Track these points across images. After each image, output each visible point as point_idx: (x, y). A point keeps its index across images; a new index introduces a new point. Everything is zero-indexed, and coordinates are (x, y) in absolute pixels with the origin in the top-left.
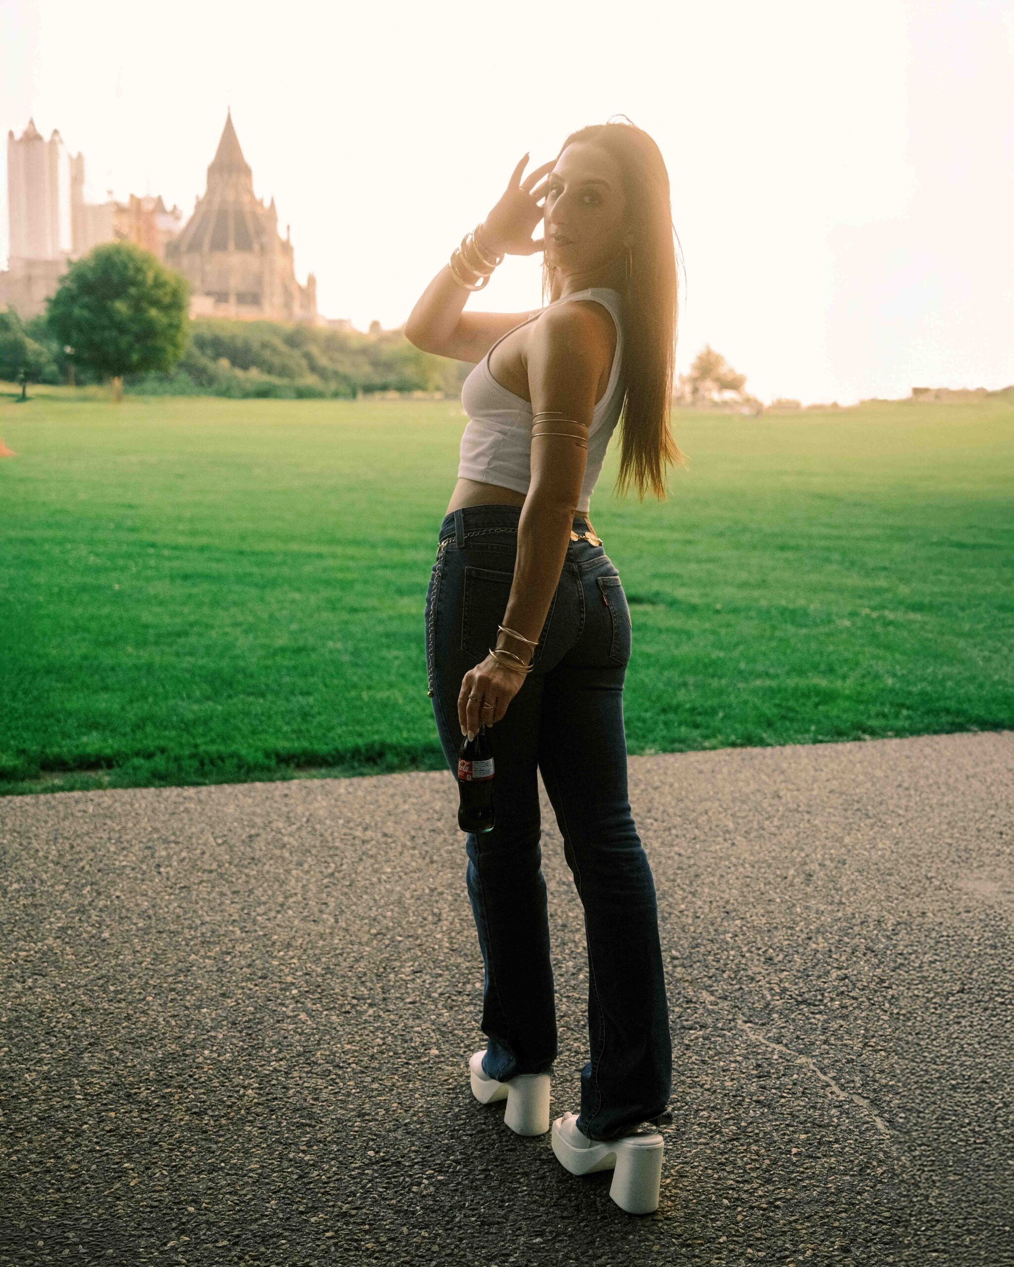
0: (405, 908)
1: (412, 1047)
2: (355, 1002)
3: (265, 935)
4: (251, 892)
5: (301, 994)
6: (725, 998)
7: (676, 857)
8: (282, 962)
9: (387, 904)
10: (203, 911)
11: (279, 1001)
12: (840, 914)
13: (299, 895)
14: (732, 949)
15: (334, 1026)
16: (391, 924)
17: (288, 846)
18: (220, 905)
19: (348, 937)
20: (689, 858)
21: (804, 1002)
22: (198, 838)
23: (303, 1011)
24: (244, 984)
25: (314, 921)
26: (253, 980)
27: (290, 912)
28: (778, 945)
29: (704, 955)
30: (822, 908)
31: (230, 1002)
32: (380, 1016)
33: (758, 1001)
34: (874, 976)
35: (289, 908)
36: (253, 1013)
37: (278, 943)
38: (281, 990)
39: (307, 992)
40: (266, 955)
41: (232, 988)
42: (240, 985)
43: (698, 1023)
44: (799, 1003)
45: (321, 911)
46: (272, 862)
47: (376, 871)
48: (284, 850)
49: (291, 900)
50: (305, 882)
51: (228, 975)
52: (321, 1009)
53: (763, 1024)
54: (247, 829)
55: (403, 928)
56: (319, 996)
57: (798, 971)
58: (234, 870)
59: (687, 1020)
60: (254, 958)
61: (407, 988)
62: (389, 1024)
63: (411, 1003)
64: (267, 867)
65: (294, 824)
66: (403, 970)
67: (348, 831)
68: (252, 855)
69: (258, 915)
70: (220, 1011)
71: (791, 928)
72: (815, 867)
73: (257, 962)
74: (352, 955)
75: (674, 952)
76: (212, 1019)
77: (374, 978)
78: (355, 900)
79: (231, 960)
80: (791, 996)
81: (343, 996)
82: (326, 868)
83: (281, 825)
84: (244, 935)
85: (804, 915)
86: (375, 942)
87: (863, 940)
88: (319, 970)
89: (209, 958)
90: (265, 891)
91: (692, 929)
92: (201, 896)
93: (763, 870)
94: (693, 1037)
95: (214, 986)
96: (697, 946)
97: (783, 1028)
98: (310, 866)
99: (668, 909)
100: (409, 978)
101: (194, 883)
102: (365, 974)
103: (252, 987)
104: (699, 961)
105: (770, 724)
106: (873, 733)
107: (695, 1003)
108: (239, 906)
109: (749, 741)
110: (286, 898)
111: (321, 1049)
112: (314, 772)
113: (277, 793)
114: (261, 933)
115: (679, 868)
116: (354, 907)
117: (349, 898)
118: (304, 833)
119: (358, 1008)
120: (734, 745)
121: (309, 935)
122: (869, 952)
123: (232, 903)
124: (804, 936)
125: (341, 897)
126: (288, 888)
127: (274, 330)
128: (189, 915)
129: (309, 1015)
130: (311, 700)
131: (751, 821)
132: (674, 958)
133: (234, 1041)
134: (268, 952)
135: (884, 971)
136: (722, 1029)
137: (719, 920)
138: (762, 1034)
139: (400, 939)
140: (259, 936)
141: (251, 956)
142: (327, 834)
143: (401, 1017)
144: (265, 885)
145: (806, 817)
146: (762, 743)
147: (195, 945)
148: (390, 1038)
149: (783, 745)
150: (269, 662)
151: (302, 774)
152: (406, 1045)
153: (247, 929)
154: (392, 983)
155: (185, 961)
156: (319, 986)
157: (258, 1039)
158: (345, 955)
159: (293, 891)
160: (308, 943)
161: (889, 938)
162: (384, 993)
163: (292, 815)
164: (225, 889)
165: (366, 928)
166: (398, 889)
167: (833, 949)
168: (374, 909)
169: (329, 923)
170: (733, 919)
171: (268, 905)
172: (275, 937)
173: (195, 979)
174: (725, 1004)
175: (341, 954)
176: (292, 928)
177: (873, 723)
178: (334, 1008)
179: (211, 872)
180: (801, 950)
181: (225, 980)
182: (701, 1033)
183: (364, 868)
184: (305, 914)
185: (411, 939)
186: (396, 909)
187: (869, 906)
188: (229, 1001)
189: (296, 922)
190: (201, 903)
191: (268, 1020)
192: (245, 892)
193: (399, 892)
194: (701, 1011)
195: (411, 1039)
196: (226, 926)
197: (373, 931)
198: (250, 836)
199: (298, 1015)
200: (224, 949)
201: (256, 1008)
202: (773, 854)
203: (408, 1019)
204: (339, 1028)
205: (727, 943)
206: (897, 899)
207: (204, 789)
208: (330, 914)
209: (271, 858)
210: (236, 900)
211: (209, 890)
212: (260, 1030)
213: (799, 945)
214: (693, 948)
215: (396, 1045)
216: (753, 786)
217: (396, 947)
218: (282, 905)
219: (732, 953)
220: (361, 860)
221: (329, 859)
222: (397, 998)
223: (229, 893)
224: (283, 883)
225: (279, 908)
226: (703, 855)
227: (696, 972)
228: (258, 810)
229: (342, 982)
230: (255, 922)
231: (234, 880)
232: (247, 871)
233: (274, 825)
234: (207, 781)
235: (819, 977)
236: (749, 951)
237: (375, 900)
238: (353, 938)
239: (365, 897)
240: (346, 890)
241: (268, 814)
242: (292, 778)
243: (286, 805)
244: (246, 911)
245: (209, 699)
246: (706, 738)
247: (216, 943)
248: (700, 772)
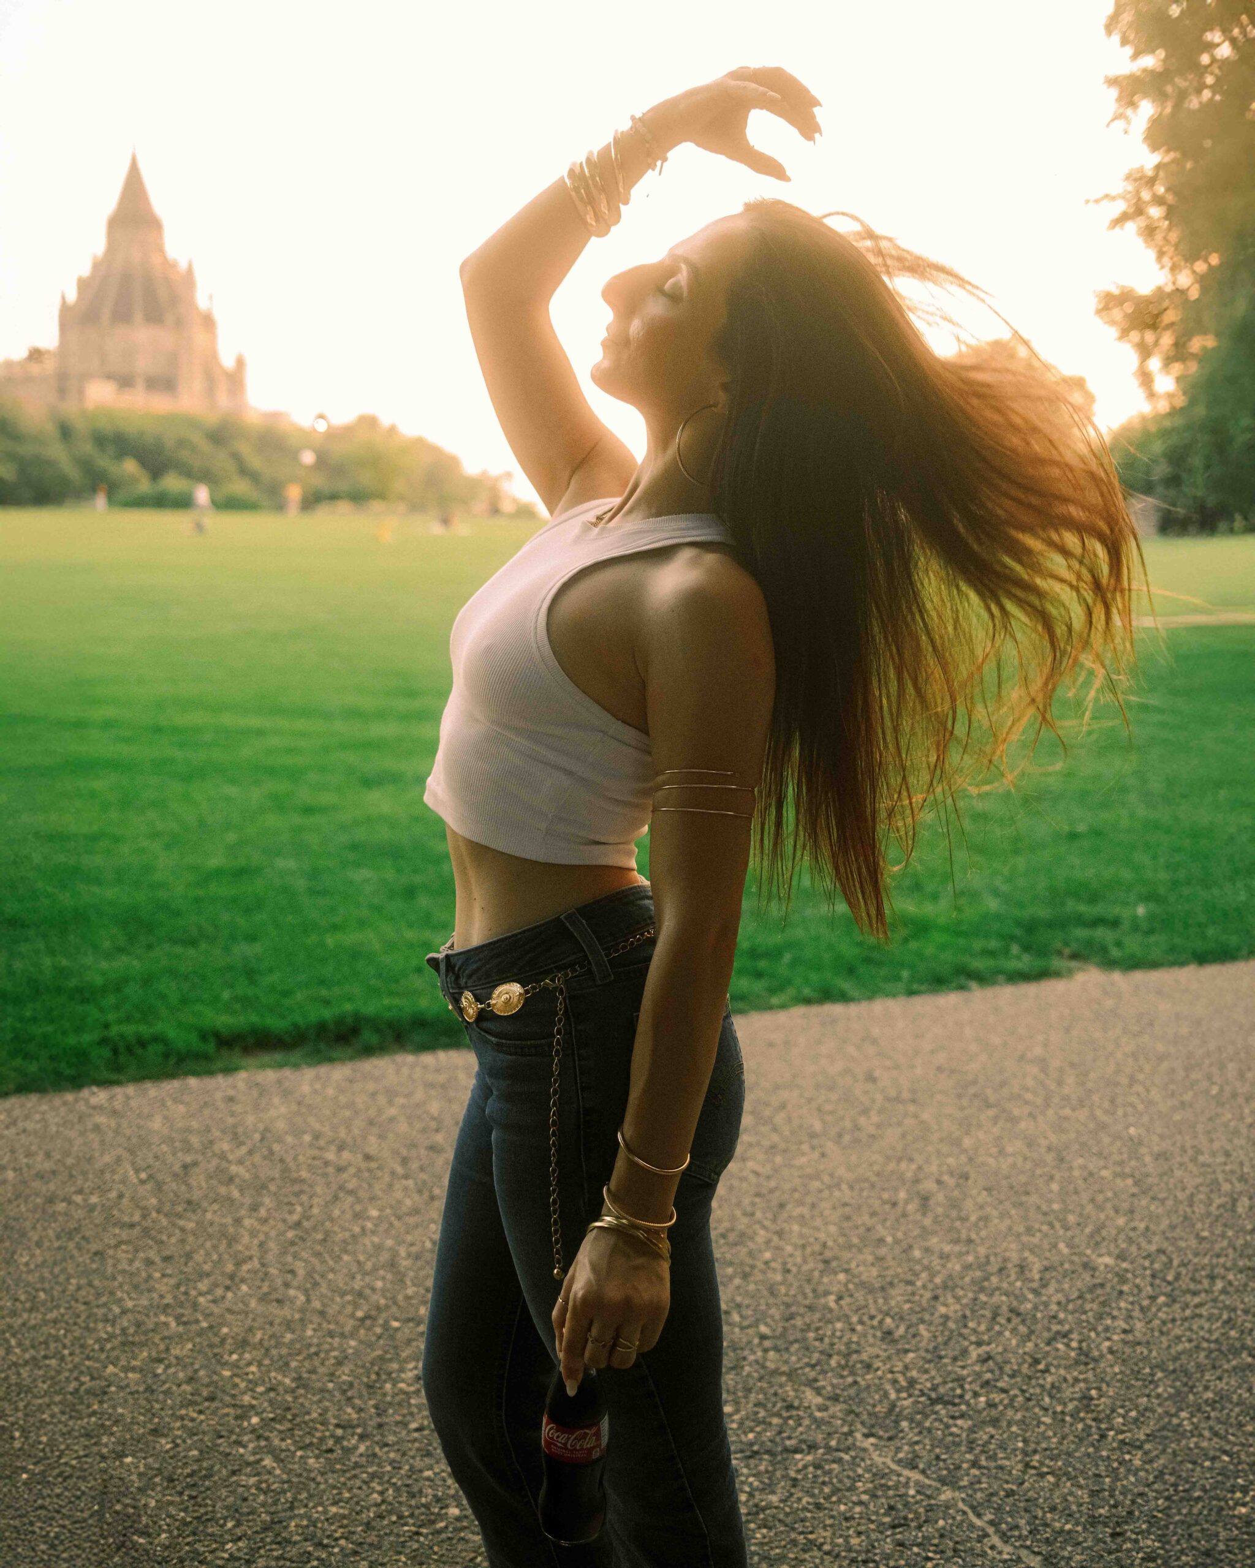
0: (399, 1272)
1: (424, 1505)
2: (339, 1432)
3: (211, 1327)
4: (189, 1256)
5: (266, 1423)
6: (835, 1399)
7: (753, 1179)
8: (236, 1371)
9: (375, 1269)
10: (123, 1291)
11: (234, 1437)
12: (970, 1259)
13: (256, 1260)
14: (839, 1320)
15: (312, 1475)
16: (382, 1302)
17: (237, 1181)
18: (146, 1281)
19: (325, 1325)
20: (769, 1178)
21: (939, 1400)
22: (113, 1172)
23: (268, 1452)
24: (183, 1412)
25: (278, 1301)
26: (195, 1403)
27: (244, 1288)
28: (897, 1310)
29: (802, 1330)
30: (947, 1248)
31: (165, 1444)
32: (375, 1455)
33: (880, 1401)
34: (1025, 1353)
35: (243, 1281)
36: (198, 1461)
37: (230, 1341)
38: (237, 1418)
39: (273, 1419)
40: (213, 1361)
41: (167, 1419)
42: (178, 1413)
43: (804, 1441)
44: (933, 1402)
45: (287, 1285)
46: (215, 1207)
47: (357, 1216)
48: (232, 1187)
49: (245, 1268)
50: (262, 1237)
51: (161, 1397)
52: (292, 1448)
53: (890, 1439)
54: (180, 1154)
55: (399, 1307)
56: (289, 1425)
57: (927, 1351)
58: (164, 1222)
59: (789, 1438)
60: (197, 1366)
61: (410, 1405)
62: (389, 1468)
63: (417, 1430)
64: (209, 1216)
65: (242, 1143)
66: (403, 1375)
67: (316, 1152)
68: (187, 1195)
69: (201, 1294)
70: (150, 1460)
71: (910, 1283)
72: (929, 1185)
73: (202, 1373)
74: (334, 1354)
75: (763, 1329)
76: (140, 1475)
77: (365, 1392)
78: (331, 1263)
79: (165, 1370)
80: (921, 1391)
81: (322, 1424)
82: (290, 1212)
83: (226, 1147)
84: (181, 1329)
85: (925, 1262)
86: (362, 1332)
87: (1004, 1298)
88: (287, 1381)
89: (133, 1369)
90: (208, 1254)
91: (783, 1290)
92: (120, 1267)
93: (865, 1194)
94: (800, 1465)
95: (142, 1418)
96: (792, 1317)
97: (917, 1443)
98: (268, 1210)
99: (749, 1261)
100: (412, 1389)
101: (110, 1247)
102: (351, 1385)
103: (195, 1415)
104: (796, 1341)
105: (851, 971)
106: (983, 979)
107: (798, 1408)
108: (172, 1281)
109: (827, 995)
110: (238, 1264)
111: (295, 1516)
112: (266, 1058)
113: (219, 1095)
114: (205, 1324)
115: (758, 1195)
116: (331, 1276)
117: (323, 1262)
118: (257, 1158)
119: (345, 1443)
120: (808, 1001)
121: (271, 1324)
122: (1013, 1316)
123: (164, 1276)
124: (928, 1295)
125: (312, 1259)
126: (240, 1248)
128: (104, 1299)
129: (277, 1459)
130: (257, 948)
131: (842, 1118)
132: (763, 1337)
133: (173, 1510)
134: (215, 1355)
135: (1036, 1345)
136: (838, 1450)
137: (816, 1274)
138: (891, 1454)
139: (396, 1324)
140: (202, 1329)
141: (192, 1364)
142: (289, 1159)
143: (404, 1454)
144: (208, 1244)
145: (912, 1108)
146: (844, 998)
147: (113, 1349)
148: (391, 1492)
149: (870, 998)
150: (201, 892)
151: (250, 1061)
152: (413, 1502)
153: (185, 1319)
154: (389, 1399)
155: (100, 1378)
156: (289, 1409)
157: (206, 1505)
158: (322, 1355)
159: (247, 1253)
160: (271, 1337)
161: (1035, 1292)
162: (379, 1415)
163: (240, 1130)
164: (152, 1254)
165: (349, 1309)
166: (389, 1243)
167: (968, 1313)
168: (359, 1277)
169: (298, 1303)
170: (836, 1273)
171: (212, 1278)
172: (225, 1330)
173: (114, 1408)
174: (837, 1409)
175: (317, 1354)
176: (247, 1313)
177: (979, 964)
178: (311, 1444)
179: (132, 1226)
180: (927, 1317)
181: (157, 1406)
182: (810, 1458)
183: (343, 1212)
184: (265, 1289)
185: (411, 1324)
186: (389, 1276)
187: (1005, 1244)
188: (163, 1441)
189: (253, 1303)
190: (120, 1279)
191: (219, 1471)
192: (181, 1256)
193: (390, 1249)
194: (806, 1422)
195: (421, 1491)
196: (156, 1315)
197: (360, 1314)
198: (185, 1167)
199: (261, 1460)
200: (154, 1354)
201: (201, 1452)
202: (876, 1168)
203: (413, 1457)
204: (319, 1479)
205: (831, 1310)
206: (1040, 1231)
207: (118, 1091)
208: (298, 1288)
209: (215, 1201)
210: (169, 1271)
211: (130, 1256)
212: (208, 1489)
213: (923, 1310)
214: (787, 1320)
215: (400, 1503)
216: (839, 1066)
217: (392, 1338)
218: (232, 1277)
219: (839, 1325)
220: (336, 1198)
221: (293, 1200)
222: (397, 1423)
223: (157, 1260)
224: (232, 1240)
225: (228, 1282)
226: (786, 1172)
227: (794, 1358)
228: (194, 1124)
229: (320, 1401)
230: (195, 1306)
231: (164, 1238)
232: (181, 1223)
233: (217, 1148)
234: (122, 1078)
235: (955, 1359)
236: (861, 1322)
237: (358, 1262)
238: (332, 1327)
239: (346, 1258)
240: (318, 1248)
241: (208, 1130)
242: (236, 1069)
243: (233, 1114)
244: (182, 1289)
245: (121, 950)
246: (772, 991)
247: (142, 1345)
248: (771, 1045)
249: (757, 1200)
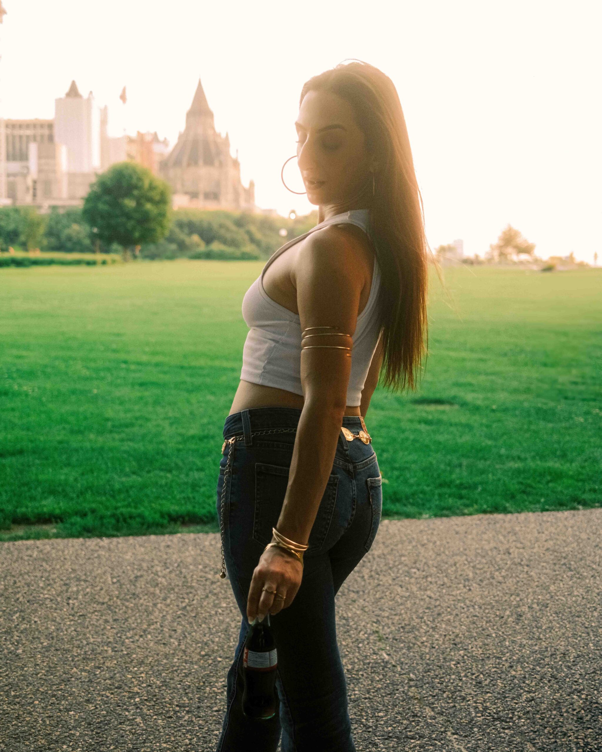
0: (229, 635)
1: (210, 747)
2: (178, 709)
3: (128, 654)
4: (126, 620)
5: (142, 702)
6: (441, 713)
7: (427, 599)
8: (134, 676)
9: (217, 632)
10: (90, 634)
11: (125, 707)
12: (537, 648)
13: (158, 624)
14: (454, 674)
15: (159, 728)
16: (216, 648)
17: (160, 585)
18: (103, 630)
19: (184, 657)
20: (436, 600)
21: (498, 719)
22: (101, 578)
23: (140, 715)
24: (104, 693)
25: (164, 644)
26: (111, 689)
27: (149, 636)
28: (488, 671)
29: (432, 678)
30: (525, 642)
31: (91, 707)
32: (192, 721)
33: (466, 717)
34: (553, 699)
35: (149, 633)
36: (105, 716)
37: (135, 661)
38: (129, 698)
39: (146, 700)
40: (125, 670)
41: (95, 695)
42: (101, 693)
43: (418, 734)
44: (495, 720)
45: (170, 637)
46: (146, 597)
47: (215, 606)
48: (157, 589)
49: (152, 627)
50: (165, 613)
51: (95, 685)
52: (152, 715)
53: (466, 736)
54: (136, 572)
55: (224, 651)
56: (153, 703)
57: (499, 693)
58: (119, 602)
59: (410, 731)
60: (116, 672)
61: (216, 699)
62: (197, 728)
63: (216, 711)
64: (141, 601)
65: (168, 568)
66: (216, 684)
67: (203, 574)
68: (134, 591)
69: (127, 638)
70: (82, 714)
71: (500, 658)
72: (525, 609)
73: (118, 675)
74: (184, 671)
75: (411, 675)
76: (75, 720)
77: (195, 691)
78: (196, 628)
79: (100, 672)
80: (489, 713)
81: (170, 704)
82: (182, 602)
83: (159, 569)
84: (113, 654)
85: (511, 648)
86: (202, 662)
87: (550, 670)
88: (158, 682)
89: (85, 671)
90: (136, 620)
91: (428, 657)
92: (92, 622)
93: (487, 611)
94: (412, 746)
95: (83, 694)
96: (429, 671)
97: (480, 740)
98: (172, 600)
99: (413, 641)
100: (219, 691)
101: (89, 613)
102: (189, 686)
103: (109, 695)
104: (428, 683)
105: (513, 497)
106: (586, 504)
107: (419, 717)
108: (115, 631)
109: (496, 509)
110: (149, 625)
111: (145, 746)
112: (192, 528)
113: (163, 544)
114: (125, 653)
115: (428, 608)
116: (194, 634)
117: (192, 627)
118: (173, 575)
119: (179, 714)
120: (485, 512)
121: (158, 655)
122: (553, 679)
123: (112, 628)
124: (507, 665)
125: (187, 626)
126: (152, 617)
127: (227, 216)
128: (80, 637)
129: (143, 719)
130: (202, 475)
131: (485, 572)
132: (411, 680)
133: (86, 738)
134: (126, 667)
136: (435, 740)
137: (448, 650)
138: (464, 744)
139: (219, 659)
140: (124, 654)
141: (114, 671)
142: (188, 577)
143: (207, 722)
144: (138, 615)
145: (526, 569)
146: (505, 511)
147: (78, 661)
148: (195, 739)
149: (519, 512)
151: (185, 529)
152: (205, 745)
153: (116, 649)
154: (206, 695)
155: (68, 673)
156: (155, 696)
157: (103, 737)
158: (179, 671)
159: (155, 620)
160: (155, 661)
161: (569, 668)
162: (199, 702)
163: (168, 561)
164: (109, 618)
165: (198, 650)
166: (228, 620)
167: (527, 676)
168: (208, 635)
169: (174, 646)
170: (459, 650)
171: (135, 631)
172: (134, 656)
173: (71, 688)
174: (440, 719)
175: (176, 671)
176: (147, 649)
177: (587, 496)
178: (162, 713)
179: (103, 603)
180: (503, 676)
181: (92, 689)
182: (418, 742)
183: (208, 604)
184: (159, 638)
185: (227, 660)
186: (223, 636)
187: (559, 642)
188: (91, 706)
189: (151, 644)
190: (90, 628)
191: (114, 722)
192: (123, 620)
193: (228, 623)
194: (422, 724)
195: (210, 741)
196: (103, 646)
197: (203, 653)
198: (137, 577)
199: (135, 718)
200: (97, 665)
201: (107, 712)
202: (497, 598)
203: (211, 724)
204: (162, 730)
205: (451, 669)
206: (580, 636)
207: (115, 540)
208: (176, 639)
209: (146, 594)
210: (115, 626)
211: (98, 618)
212: (106, 730)
213: (502, 672)
214: (426, 672)
215: (198, 745)
216: (492, 545)
217: (216, 666)
218: (144, 631)
219: (453, 677)
220: (207, 597)
221: (185, 596)
222: (208, 707)
223: (111, 620)
224: (149, 613)
225: (142, 633)
226: (446, 598)
227: (424, 692)
228: (147, 557)
229: (172, 693)
230: (123, 643)
231: (117, 610)
232: (127, 604)
233: (154, 570)
234: (119, 534)
235: (513, 699)
236: (466, 676)
237: (210, 628)
238: (188, 658)
239: (203, 625)
240: (191, 620)
241: (153, 560)
242: (175, 533)
243: (167, 553)
244: (119, 635)
245: (134, 473)
246: (467, 506)
247: (92, 660)
248: (457, 533)
249: (427, 611)
